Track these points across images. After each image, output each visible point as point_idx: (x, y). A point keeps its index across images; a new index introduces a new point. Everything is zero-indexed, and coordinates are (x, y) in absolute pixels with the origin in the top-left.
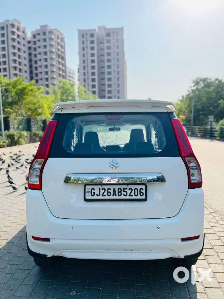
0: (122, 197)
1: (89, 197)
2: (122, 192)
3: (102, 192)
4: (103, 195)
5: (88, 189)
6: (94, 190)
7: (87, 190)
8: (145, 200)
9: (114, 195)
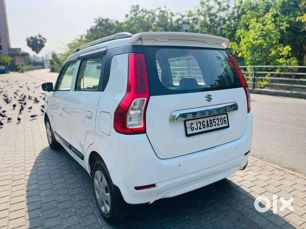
0: (214, 127)
1: (190, 131)
2: (213, 123)
3: (199, 125)
4: (200, 129)
5: (188, 124)
6: (193, 124)
7: (187, 126)
8: (228, 127)
9: (208, 127)
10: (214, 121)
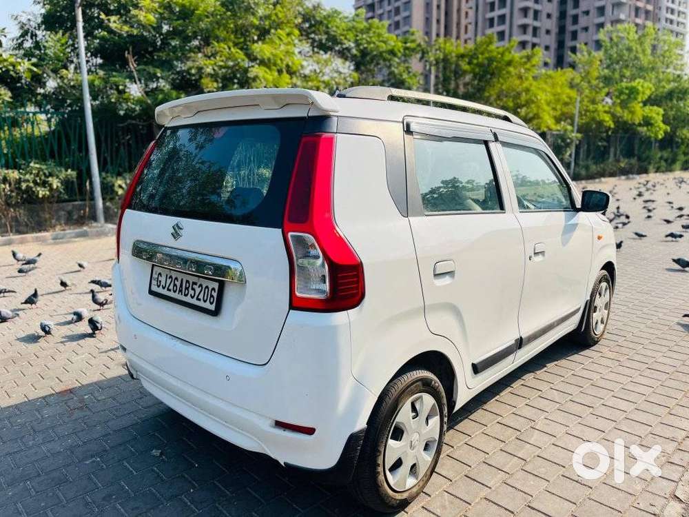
0: (188, 299)
1: (154, 286)
2: (190, 289)
3: (168, 282)
4: (168, 289)
5: (156, 273)
6: (161, 276)
7: (153, 275)
8: (214, 313)
9: (180, 293)
10: (194, 286)
